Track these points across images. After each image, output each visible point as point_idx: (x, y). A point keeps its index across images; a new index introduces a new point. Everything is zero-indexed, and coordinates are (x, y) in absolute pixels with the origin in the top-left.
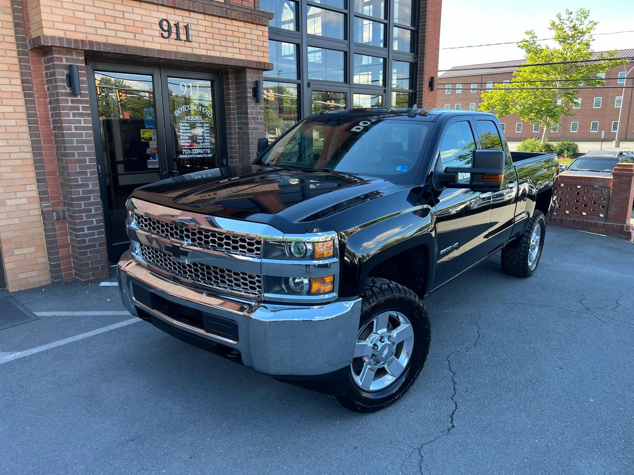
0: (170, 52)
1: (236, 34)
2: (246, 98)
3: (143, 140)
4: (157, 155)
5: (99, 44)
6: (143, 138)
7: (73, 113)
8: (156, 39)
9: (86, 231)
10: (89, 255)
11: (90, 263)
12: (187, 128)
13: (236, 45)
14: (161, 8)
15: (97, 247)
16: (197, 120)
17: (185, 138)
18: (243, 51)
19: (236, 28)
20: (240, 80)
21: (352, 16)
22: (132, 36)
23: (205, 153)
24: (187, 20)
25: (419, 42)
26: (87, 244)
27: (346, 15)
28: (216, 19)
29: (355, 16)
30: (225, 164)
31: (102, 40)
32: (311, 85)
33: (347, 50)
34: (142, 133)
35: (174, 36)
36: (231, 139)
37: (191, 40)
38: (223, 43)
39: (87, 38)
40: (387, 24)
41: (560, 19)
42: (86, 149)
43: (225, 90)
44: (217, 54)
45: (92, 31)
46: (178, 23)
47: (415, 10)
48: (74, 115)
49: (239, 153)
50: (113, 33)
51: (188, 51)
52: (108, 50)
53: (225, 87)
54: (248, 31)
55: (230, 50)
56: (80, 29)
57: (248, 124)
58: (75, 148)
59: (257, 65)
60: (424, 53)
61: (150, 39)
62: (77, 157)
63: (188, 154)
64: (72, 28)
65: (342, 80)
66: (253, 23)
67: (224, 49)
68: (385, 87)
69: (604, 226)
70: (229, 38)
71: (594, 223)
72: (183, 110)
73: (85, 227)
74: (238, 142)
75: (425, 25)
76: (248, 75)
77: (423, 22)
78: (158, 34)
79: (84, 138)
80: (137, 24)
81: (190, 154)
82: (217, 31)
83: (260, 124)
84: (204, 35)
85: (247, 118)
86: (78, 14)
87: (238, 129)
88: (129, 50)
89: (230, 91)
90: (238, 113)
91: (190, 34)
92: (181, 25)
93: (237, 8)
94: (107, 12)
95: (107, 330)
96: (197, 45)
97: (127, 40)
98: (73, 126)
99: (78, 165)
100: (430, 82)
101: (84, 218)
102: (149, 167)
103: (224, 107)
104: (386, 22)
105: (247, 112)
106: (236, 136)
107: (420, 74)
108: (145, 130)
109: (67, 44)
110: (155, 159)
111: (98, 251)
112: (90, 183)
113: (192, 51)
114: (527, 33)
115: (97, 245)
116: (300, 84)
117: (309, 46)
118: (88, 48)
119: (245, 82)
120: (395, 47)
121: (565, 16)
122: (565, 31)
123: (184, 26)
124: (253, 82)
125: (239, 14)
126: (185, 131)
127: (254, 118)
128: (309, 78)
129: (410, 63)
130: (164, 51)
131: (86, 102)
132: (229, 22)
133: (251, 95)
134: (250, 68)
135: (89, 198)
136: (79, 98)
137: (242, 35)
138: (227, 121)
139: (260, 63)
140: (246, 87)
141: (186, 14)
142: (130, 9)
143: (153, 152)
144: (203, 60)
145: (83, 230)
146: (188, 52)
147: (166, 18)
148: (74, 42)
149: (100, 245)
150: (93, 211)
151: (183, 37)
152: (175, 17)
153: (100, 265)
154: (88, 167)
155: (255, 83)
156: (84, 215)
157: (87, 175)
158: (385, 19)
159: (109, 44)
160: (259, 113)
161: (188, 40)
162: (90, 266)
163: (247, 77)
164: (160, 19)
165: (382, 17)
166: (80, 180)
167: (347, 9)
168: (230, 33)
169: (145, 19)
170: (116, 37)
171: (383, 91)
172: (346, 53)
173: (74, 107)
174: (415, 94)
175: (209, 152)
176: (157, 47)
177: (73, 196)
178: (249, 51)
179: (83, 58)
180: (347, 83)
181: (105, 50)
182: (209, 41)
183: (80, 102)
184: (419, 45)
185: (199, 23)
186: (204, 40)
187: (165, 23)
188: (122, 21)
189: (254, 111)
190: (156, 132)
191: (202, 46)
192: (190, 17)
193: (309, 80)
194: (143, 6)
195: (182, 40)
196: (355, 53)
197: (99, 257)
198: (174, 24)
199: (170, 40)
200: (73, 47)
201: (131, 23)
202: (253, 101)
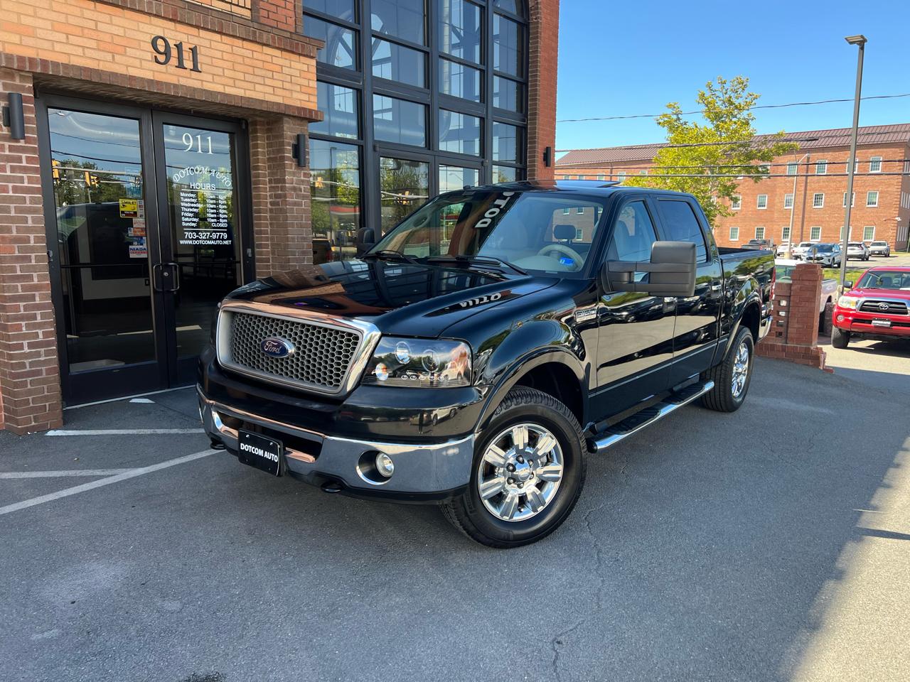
0: (168, 84)
1: (266, 66)
2: (283, 158)
3: (122, 216)
4: (144, 238)
5: (56, 64)
6: (123, 212)
7: (11, 166)
8: (145, 64)
9: (26, 350)
10: (29, 387)
11: (31, 401)
12: (193, 200)
13: (268, 82)
14: (155, 21)
15: (44, 375)
16: (209, 189)
17: (190, 215)
18: (279, 91)
19: (268, 58)
20: (274, 134)
21: (436, 56)
22: (109, 57)
23: (219, 239)
24: (195, 41)
25: (529, 98)
26: (28, 369)
27: (426, 54)
28: (239, 42)
29: (440, 56)
30: (250, 256)
31: (63, 59)
32: (378, 149)
33: (428, 101)
34: (121, 205)
35: (174, 61)
36: (259, 218)
37: (200, 69)
38: (249, 78)
39: (38, 55)
40: (484, 71)
41: (711, 90)
42: (30, 221)
43: (251, 148)
44: (240, 93)
45: (46, 45)
46: (181, 43)
47: (522, 54)
48: (13, 169)
49: (272, 239)
50: (80, 51)
51: (197, 85)
52: (71, 74)
53: (251, 143)
54: (287, 63)
55: (258, 87)
56: (27, 41)
57: (285, 196)
58: (12, 220)
59: (299, 113)
60: (535, 114)
61: (137, 63)
62: (14, 233)
63: (193, 239)
64: (16, 39)
65: (422, 144)
66: (293, 52)
67: (250, 86)
68: (484, 158)
69: (784, 349)
70: (257, 71)
72: (186, 174)
73: (25, 343)
74: (271, 224)
75: (536, 76)
76: (286, 126)
77: (533, 72)
78: (149, 56)
79: (28, 204)
80: (117, 40)
81: (198, 239)
82: (240, 60)
83: (304, 197)
84: (220, 63)
85: (283, 188)
86: (25, 20)
87: (271, 205)
88: (103, 77)
89: (259, 150)
90: (270, 181)
91: (199, 61)
92: (185, 47)
93: (269, 29)
94: (72, 20)
95: (57, 498)
96: (209, 78)
97: (101, 62)
98: (10, 185)
99: (16, 245)
100: (544, 154)
101: (24, 329)
102: (132, 256)
103: (250, 172)
104: (483, 67)
105: (284, 180)
106: (268, 215)
107: (531, 143)
108: (126, 200)
109: (6, 62)
110: (142, 244)
111: (44, 381)
112: (35, 274)
113: (202, 84)
114: (669, 107)
115: (44, 371)
116: (362, 146)
117: (375, 93)
118: (39, 70)
119: (282, 136)
120: (496, 103)
121: (717, 86)
122: (718, 106)
123: (190, 49)
124: (294, 136)
125: (273, 38)
126: (189, 205)
127: (294, 189)
128: (375, 139)
129: (516, 126)
130: (158, 82)
132: (258, 47)
133: (291, 155)
134: (289, 116)
135: (33, 298)
136: (22, 143)
137: (278, 69)
138: (254, 193)
139: (304, 109)
140: (282, 144)
141: (194, 31)
142: (107, 18)
143: (139, 234)
144: (219, 100)
145: (21, 347)
146: (195, 87)
147: (162, 35)
148: (18, 59)
149: (49, 371)
150: (39, 317)
151: (188, 64)
152: (175, 34)
153: (47, 404)
154: (33, 249)
155: (296, 139)
156: (23, 323)
157: (31, 262)
158: (481, 63)
159: (73, 65)
160: (303, 181)
161: (195, 69)
162: (31, 404)
163: (285, 128)
164: (153, 37)
165: (477, 61)
166: (18, 269)
167: (428, 46)
168: (260, 64)
169: (129, 33)
170: (84, 56)
171: (480, 163)
172: (427, 107)
173: (12, 157)
174: (525, 170)
175: (226, 237)
176: (149, 75)
177: (5, 294)
178: (287, 92)
179: (31, 85)
180: (429, 149)
181: (66, 73)
182: (228, 73)
183: (23, 150)
184: (529, 103)
185: (212, 46)
186: (219, 71)
187: (160, 42)
188: (94, 35)
189: (295, 178)
190: (143, 204)
191: (217, 79)
192: (199, 36)
193: (376, 141)
194: (128, 13)
195: (186, 69)
196: (441, 108)
197: (46, 390)
198: (175, 45)
199: (169, 67)
200: (15, 66)
201: (107, 38)
202: (294, 164)
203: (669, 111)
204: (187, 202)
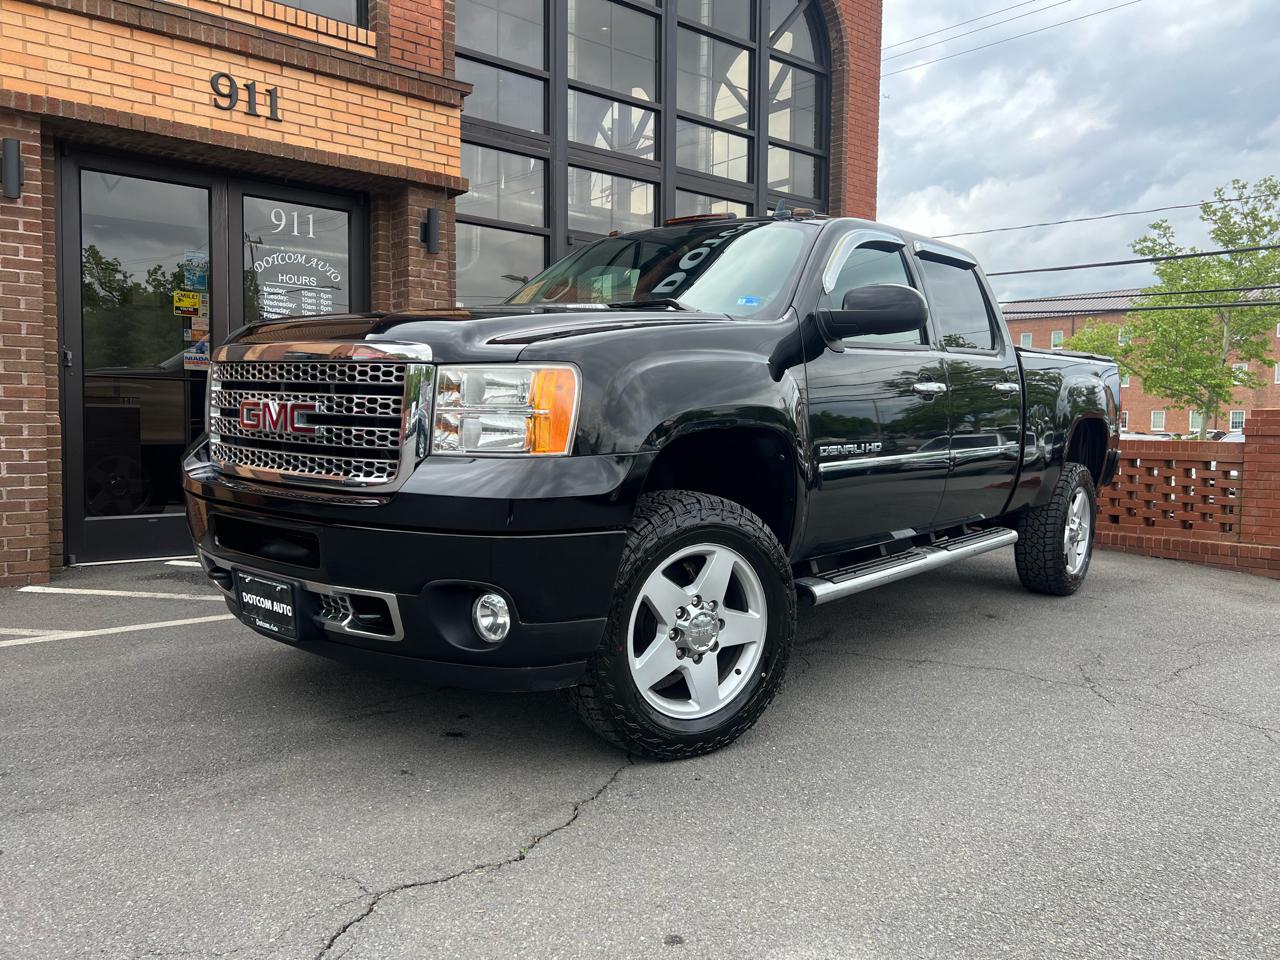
0: (230, 135)
1: (383, 116)
2: (409, 243)
3: (175, 313)
4: (207, 344)
5: (69, 104)
6: (178, 308)
7: (2, 234)
8: (200, 109)
9: (4, 474)
10: (5, 523)
11: (5, 543)
12: (282, 298)
13: (383, 136)
14: (216, 54)
15: (28, 511)
16: (306, 284)
17: (276, 316)
18: (399, 150)
19: (387, 106)
20: (399, 211)
21: (671, 116)
22: (148, 98)
24: (275, 80)
26: (5, 500)
27: (660, 114)
28: (342, 85)
29: (679, 117)
31: (83, 99)
32: (573, 241)
33: (658, 179)
34: (176, 299)
35: (242, 106)
37: (280, 117)
38: (354, 130)
39: (47, 92)
40: (753, 138)
41: (1222, 199)
42: (22, 305)
44: (341, 150)
45: (62, 81)
46: (254, 83)
47: (821, 116)
48: (5, 237)
50: (106, 90)
51: (275, 137)
52: (89, 118)
53: (373, 226)
54: (414, 113)
55: (369, 144)
56: (32, 75)
57: (408, 295)
59: (432, 180)
61: (188, 107)
64: (19, 72)
66: (424, 100)
67: (357, 142)
69: (1234, 551)
71: (1212, 545)
72: (273, 262)
73: (4, 465)
75: (841, 145)
76: (411, 199)
77: (836, 140)
78: (206, 99)
79: (22, 283)
80: (160, 77)
82: (342, 106)
83: (437, 297)
84: (313, 110)
85: (406, 284)
86: (33, 49)
88: (136, 123)
90: (394, 276)
91: (279, 106)
92: (260, 88)
93: (387, 68)
94: (96, 50)
96: (295, 129)
97: (136, 104)
101: (4, 446)
102: (187, 366)
103: (369, 264)
104: (752, 134)
105: (408, 271)
108: (183, 293)
110: (203, 353)
111: (26, 520)
112: (24, 375)
113: (283, 138)
114: (1154, 227)
115: (27, 505)
116: (550, 237)
117: (571, 165)
118: (45, 110)
119: (405, 212)
121: (1231, 193)
122: (1235, 223)
123: (267, 90)
124: (423, 212)
125: (392, 79)
126: (276, 303)
127: (422, 284)
128: (570, 228)
130: (214, 132)
131: (35, 214)
132: (372, 93)
133: (418, 238)
134: (415, 184)
135: (20, 406)
136: (18, 204)
137: (400, 120)
138: (373, 293)
139: (438, 175)
140: (407, 223)
141: (276, 69)
142: (148, 49)
143: (200, 337)
144: (304, 157)
146: (271, 139)
147: (227, 72)
148: (16, 96)
149: (35, 507)
150: (26, 433)
151: (263, 110)
152: (244, 72)
153: (29, 550)
154: (24, 343)
155: (425, 215)
156: (3, 438)
157: (20, 358)
158: (749, 129)
159: (94, 107)
160: (436, 274)
161: (273, 118)
162: (5, 548)
163: (410, 201)
164: (214, 73)
165: (744, 124)
167: (660, 102)
168: (373, 114)
169: (179, 69)
170: (112, 96)
172: (657, 186)
173: (5, 221)
176: (204, 123)
178: (415, 151)
179: (39, 132)
182: (321, 123)
183: (21, 213)
184: (831, 185)
185: (296, 89)
186: (310, 121)
187: (223, 81)
188: (128, 69)
189: (423, 270)
190: (208, 299)
191: (305, 130)
192: (281, 75)
193: (569, 231)
194: (178, 45)
195: (259, 116)
196: (677, 188)
197: (28, 531)
198: (245, 85)
199: (234, 113)
200: (12, 105)
201: (147, 74)
202: (422, 250)
203: (1154, 234)
204: (271, 300)
